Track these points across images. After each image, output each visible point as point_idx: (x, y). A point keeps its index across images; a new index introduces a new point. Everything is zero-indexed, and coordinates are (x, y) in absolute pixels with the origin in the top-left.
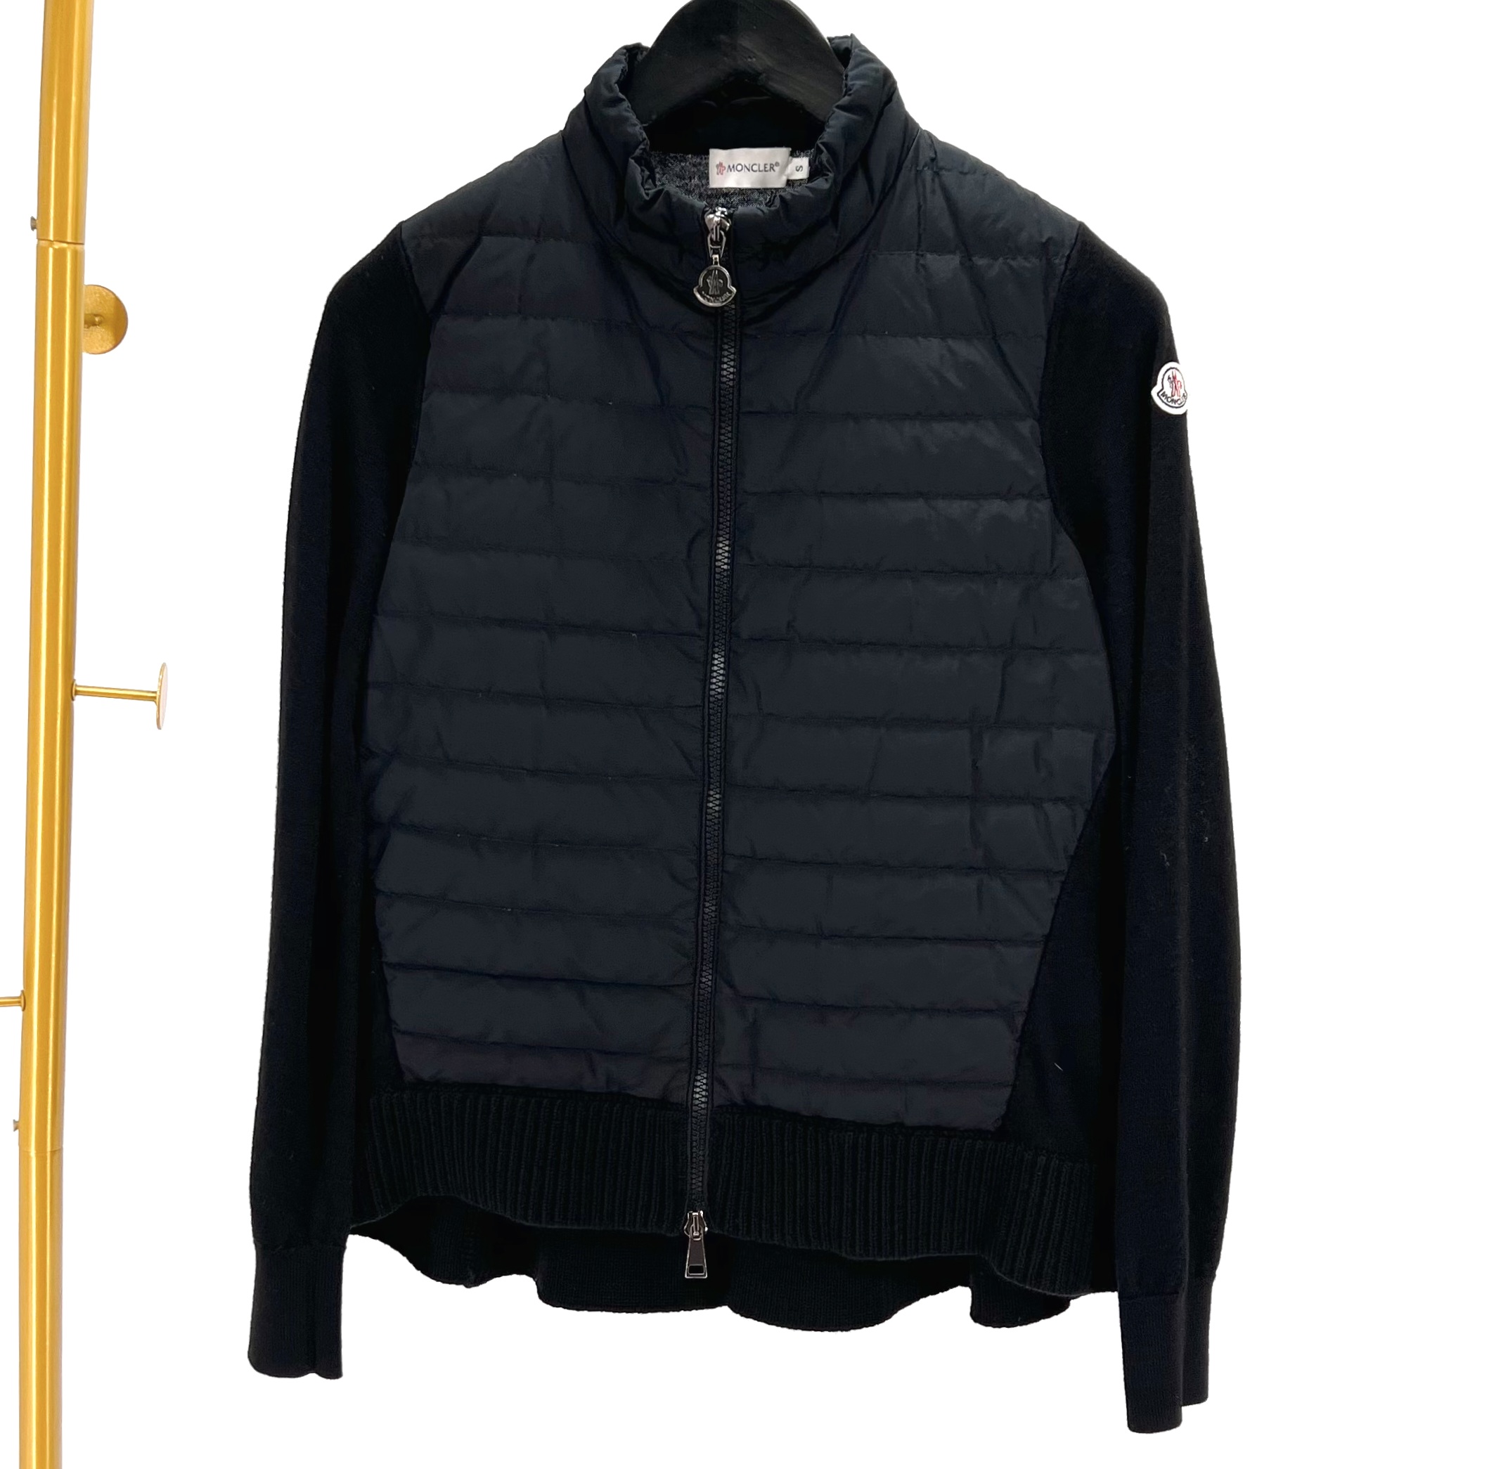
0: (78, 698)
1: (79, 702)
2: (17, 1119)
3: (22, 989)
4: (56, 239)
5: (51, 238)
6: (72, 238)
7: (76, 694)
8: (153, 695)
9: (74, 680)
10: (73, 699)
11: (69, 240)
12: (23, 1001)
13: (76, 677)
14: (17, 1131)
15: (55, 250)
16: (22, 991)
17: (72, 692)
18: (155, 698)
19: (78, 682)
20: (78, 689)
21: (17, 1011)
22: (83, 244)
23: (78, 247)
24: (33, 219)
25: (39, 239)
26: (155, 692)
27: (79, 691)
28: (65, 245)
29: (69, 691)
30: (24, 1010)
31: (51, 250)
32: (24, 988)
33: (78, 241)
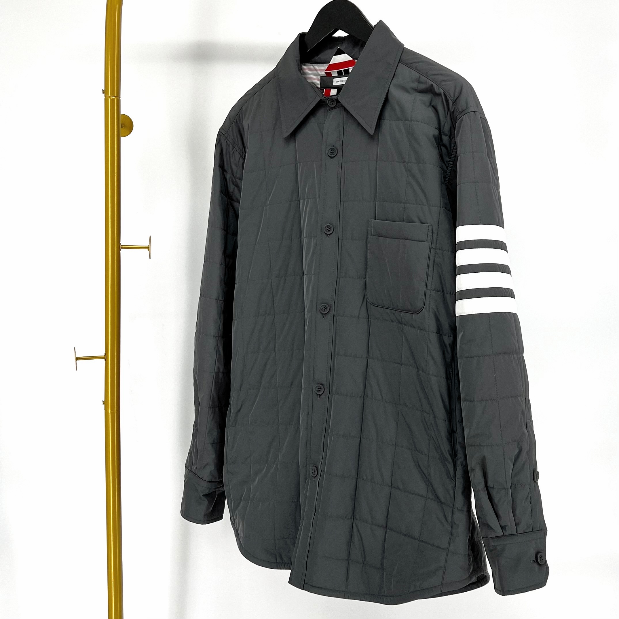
0: (122, 249)
1: (122, 251)
2: (104, 401)
3: (105, 353)
4: (112, 95)
5: (109, 95)
6: (116, 95)
7: (121, 248)
8: (148, 247)
9: (120, 244)
10: (120, 250)
11: (115, 96)
12: (105, 357)
13: (121, 243)
14: (104, 405)
15: (111, 99)
16: (105, 354)
17: (120, 247)
18: (148, 248)
19: (121, 245)
20: (122, 246)
21: (103, 361)
22: (120, 97)
23: (119, 98)
24: (103, 90)
25: (105, 96)
26: (148, 246)
27: (122, 247)
28: (114, 97)
29: (119, 248)
30: (105, 360)
31: (109, 99)
32: (105, 351)
33: (118, 97)
